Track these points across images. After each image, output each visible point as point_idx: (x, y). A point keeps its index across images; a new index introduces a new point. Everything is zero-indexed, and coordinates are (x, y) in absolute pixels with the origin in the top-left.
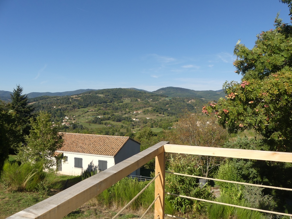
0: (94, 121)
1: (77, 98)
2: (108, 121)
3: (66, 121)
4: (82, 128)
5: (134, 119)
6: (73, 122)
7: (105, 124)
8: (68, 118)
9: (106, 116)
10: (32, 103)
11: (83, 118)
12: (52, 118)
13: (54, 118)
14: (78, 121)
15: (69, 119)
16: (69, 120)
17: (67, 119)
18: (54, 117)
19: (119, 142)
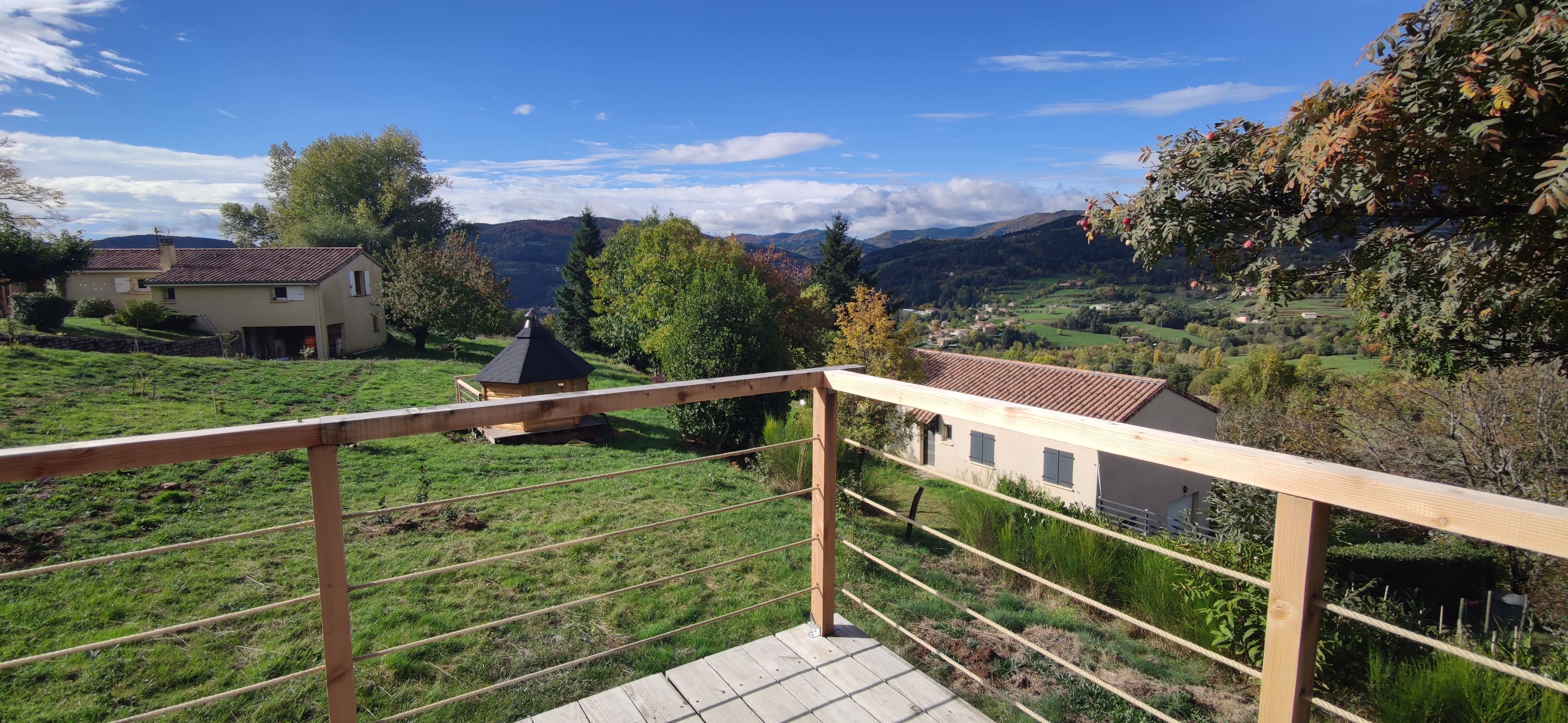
0: (1077, 321)
1: (1021, 245)
2: (1131, 325)
3: (983, 317)
4: (1034, 344)
5: (1242, 319)
6: (1007, 323)
7: (1120, 333)
8: (990, 309)
9: (1127, 308)
10: (889, 263)
11: (1039, 310)
12: (942, 308)
13: (947, 309)
14: (1024, 320)
15: (994, 312)
16: (994, 317)
17: (988, 312)
18: (946, 304)
19: (1124, 395)
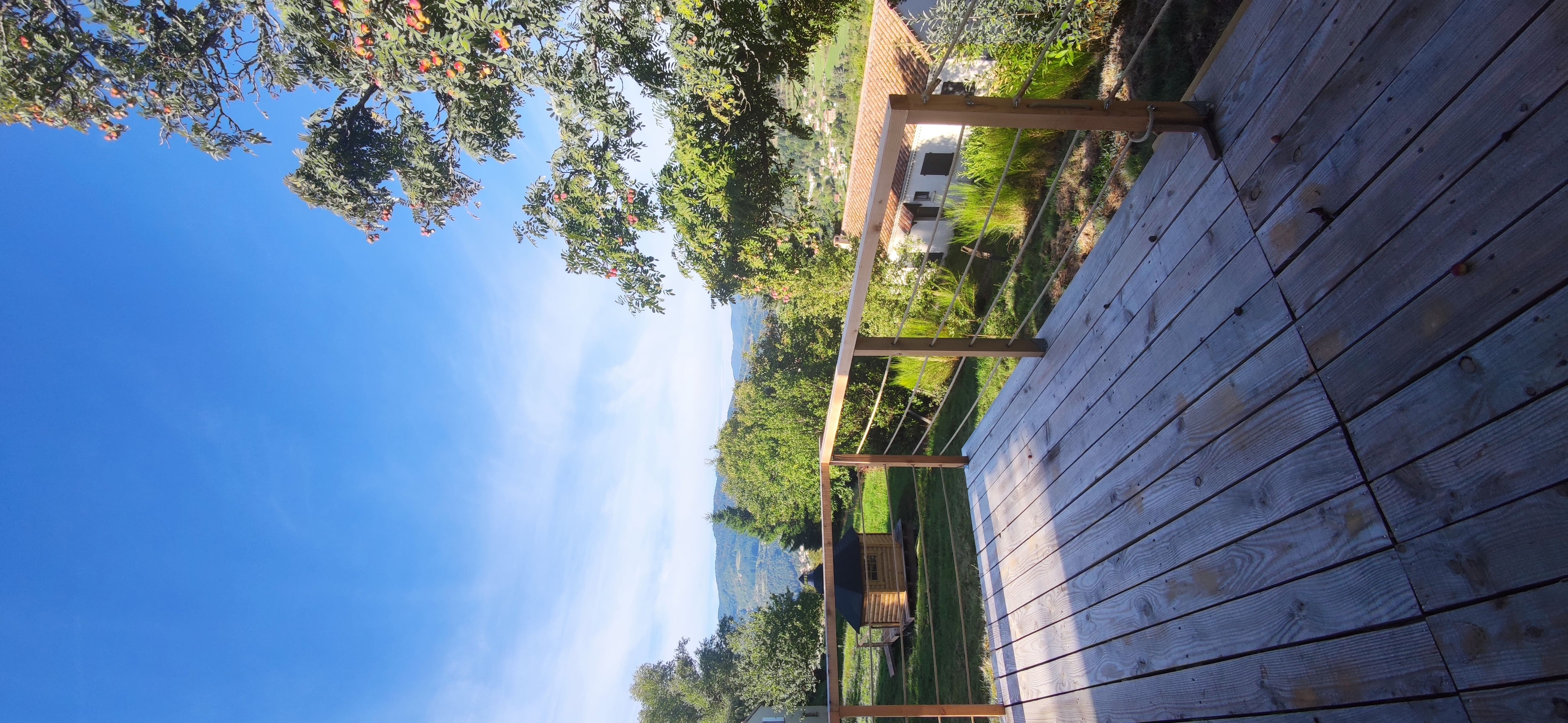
3: (820, 120)
4: (845, 70)
6: (824, 98)
8: (810, 116)
12: (808, 164)
13: (809, 159)
14: (821, 82)
15: (813, 112)
16: (818, 111)
17: (813, 118)
18: (804, 160)
19: (889, 31)
